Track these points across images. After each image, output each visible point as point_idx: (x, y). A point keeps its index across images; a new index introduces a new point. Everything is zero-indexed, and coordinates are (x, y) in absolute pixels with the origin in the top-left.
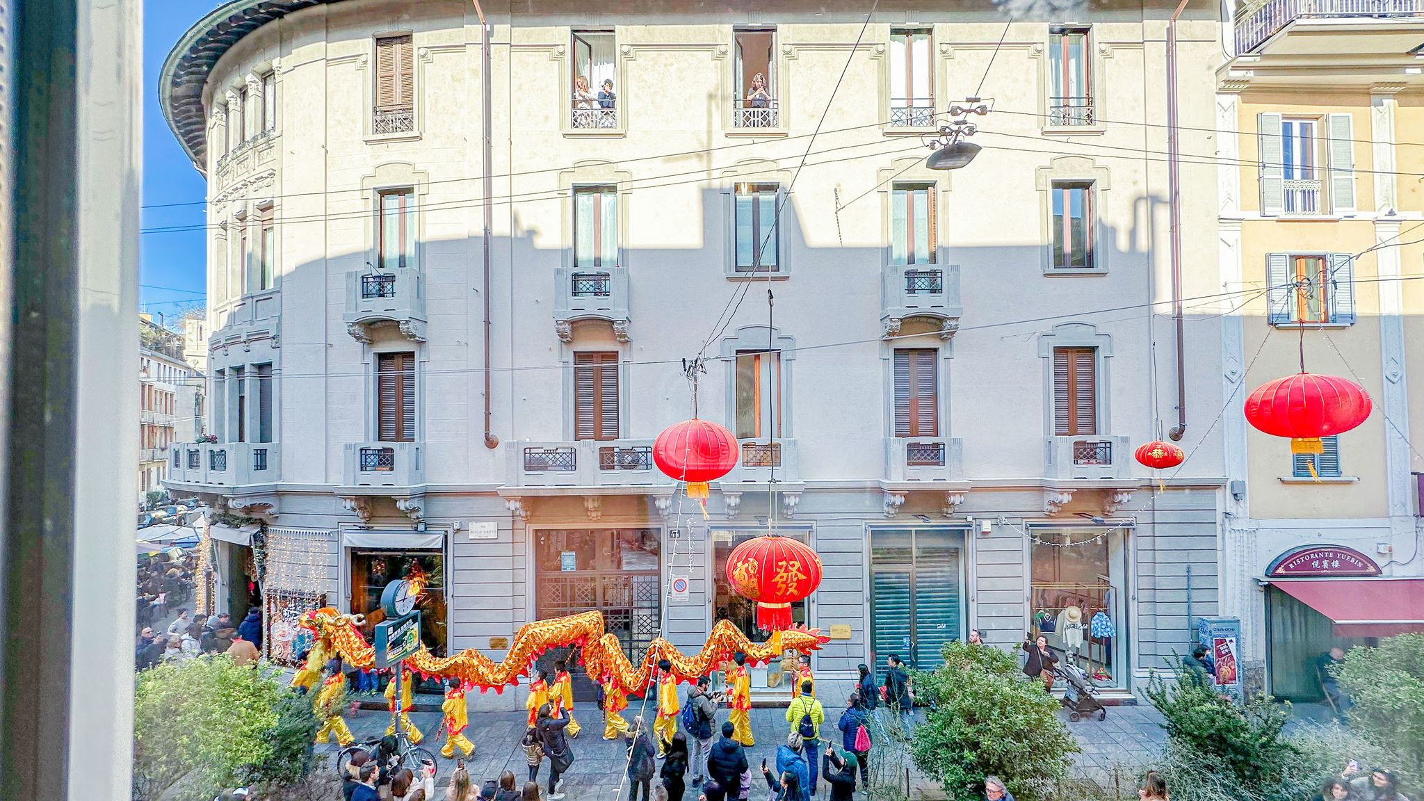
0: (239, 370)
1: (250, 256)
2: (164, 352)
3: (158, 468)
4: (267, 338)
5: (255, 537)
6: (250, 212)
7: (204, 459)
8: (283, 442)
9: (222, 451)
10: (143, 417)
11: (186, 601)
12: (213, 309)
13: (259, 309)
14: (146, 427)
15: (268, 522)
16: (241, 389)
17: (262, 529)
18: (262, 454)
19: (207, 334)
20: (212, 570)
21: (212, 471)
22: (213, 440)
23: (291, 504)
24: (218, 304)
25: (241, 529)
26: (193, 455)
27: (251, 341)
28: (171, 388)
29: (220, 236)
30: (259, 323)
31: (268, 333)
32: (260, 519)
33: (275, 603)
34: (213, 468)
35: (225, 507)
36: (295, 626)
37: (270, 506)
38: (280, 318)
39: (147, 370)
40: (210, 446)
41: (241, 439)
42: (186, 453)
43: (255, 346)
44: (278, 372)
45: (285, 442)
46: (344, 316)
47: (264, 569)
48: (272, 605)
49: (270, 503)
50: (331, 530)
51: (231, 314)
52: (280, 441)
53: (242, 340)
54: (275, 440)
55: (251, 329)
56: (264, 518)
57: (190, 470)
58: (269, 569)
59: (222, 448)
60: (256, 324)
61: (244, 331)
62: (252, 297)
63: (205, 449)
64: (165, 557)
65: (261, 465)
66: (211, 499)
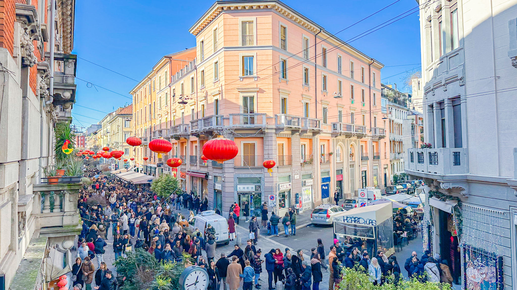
0: (441, 103)
1: (444, 33)
2: (397, 103)
3: (397, 163)
4: (457, 80)
5: (455, 208)
6: (443, 4)
7: (426, 158)
8: (469, 147)
9: (436, 153)
10: (390, 137)
11: (416, 238)
12: (425, 70)
13: (451, 63)
14: (392, 142)
15: (462, 200)
16: (442, 114)
17: (458, 204)
18: (457, 156)
19: (423, 85)
20: (431, 224)
21: (431, 165)
22: (429, 146)
23: (476, 189)
24: (428, 66)
25: (446, 202)
26: (420, 155)
27: (447, 84)
28: (401, 122)
29: (427, 26)
30: (451, 72)
31: (457, 77)
32: (457, 197)
33: (469, 255)
34: (431, 163)
35: (437, 187)
36: (482, 274)
37: (463, 190)
38: (464, 65)
39: (391, 113)
40: (429, 150)
41: (444, 146)
42: (417, 154)
43: (450, 86)
44: (464, 101)
45: (470, 148)
46: (509, 53)
47: (461, 230)
48: (467, 255)
49: (463, 187)
50: (505, 211)
51: (435, 69)
52: (468, 147)
53: (442, 84)
54: (464, 146)
55: (447, 76)
56: (460, 197)
57: (419, 164)
58: (464, 231)
59: (435, 151)
60: (450, 72)
61: (443, 78)
62: (447, 57)
63: (426, 151)
64: (405, 211)
65: (457, 162)
66: (429, 181)
